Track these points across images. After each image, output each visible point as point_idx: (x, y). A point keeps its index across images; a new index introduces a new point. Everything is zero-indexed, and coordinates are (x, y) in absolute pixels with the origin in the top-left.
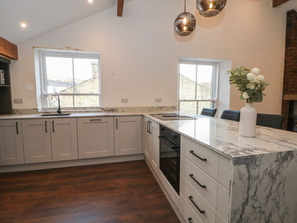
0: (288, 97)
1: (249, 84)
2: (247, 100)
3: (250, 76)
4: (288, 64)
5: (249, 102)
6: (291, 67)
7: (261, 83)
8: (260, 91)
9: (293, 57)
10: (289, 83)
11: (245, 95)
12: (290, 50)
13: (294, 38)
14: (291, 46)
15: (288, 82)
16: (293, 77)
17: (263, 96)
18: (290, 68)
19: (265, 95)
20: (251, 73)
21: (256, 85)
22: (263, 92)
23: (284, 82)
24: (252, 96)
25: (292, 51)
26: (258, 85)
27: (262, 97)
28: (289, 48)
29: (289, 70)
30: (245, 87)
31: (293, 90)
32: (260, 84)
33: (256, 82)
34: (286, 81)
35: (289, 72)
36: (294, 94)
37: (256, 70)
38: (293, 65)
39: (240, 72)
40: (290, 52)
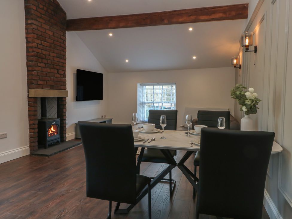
0: (34, 93)
1: (247, 100)
2: (246, 112)
3: (247, 94)
4: (30, 45)
5: (247, 114)
6: (34, 49)
7: (255, 99)
8: (255, 105)
9: (36, 36)
10: (34, 73)
11: (244, 109)
12: (31, 24)
13: (35, 8)
14: (32, 19)
15: (33, 71)
16: (39, 64)
17: (258, 110)
18: (33, 51)
19: (259, 109)
20: (248, 93)
21: (252, 101)
22: (257, 106)
23: (28, 71)
24: (249, 110)
25: (34, 26)
26: (253, 102)
27: (256, 110)
28: (29, 22)
29: (33, 53)
30: (244, 102)
31: (40, 82)
32: (255, 101)
33: (252, 99)
34: (30, 69)
35: (32, 56)
36: (43, 89)
37: (251, 89)
38: (38, 48)
39: (240, 91)
40: (32, 28)
